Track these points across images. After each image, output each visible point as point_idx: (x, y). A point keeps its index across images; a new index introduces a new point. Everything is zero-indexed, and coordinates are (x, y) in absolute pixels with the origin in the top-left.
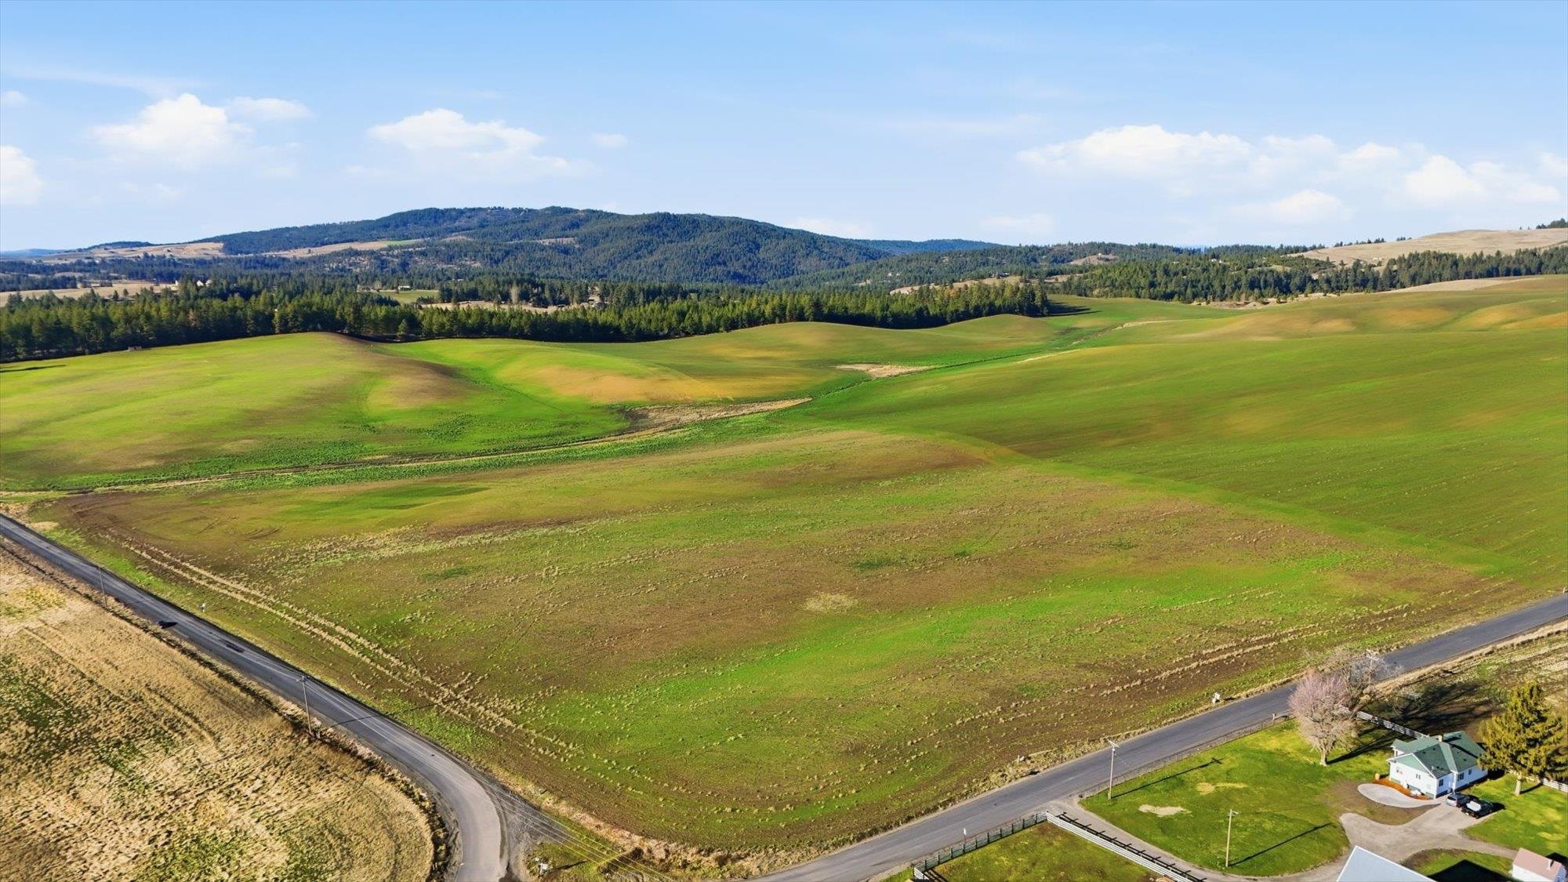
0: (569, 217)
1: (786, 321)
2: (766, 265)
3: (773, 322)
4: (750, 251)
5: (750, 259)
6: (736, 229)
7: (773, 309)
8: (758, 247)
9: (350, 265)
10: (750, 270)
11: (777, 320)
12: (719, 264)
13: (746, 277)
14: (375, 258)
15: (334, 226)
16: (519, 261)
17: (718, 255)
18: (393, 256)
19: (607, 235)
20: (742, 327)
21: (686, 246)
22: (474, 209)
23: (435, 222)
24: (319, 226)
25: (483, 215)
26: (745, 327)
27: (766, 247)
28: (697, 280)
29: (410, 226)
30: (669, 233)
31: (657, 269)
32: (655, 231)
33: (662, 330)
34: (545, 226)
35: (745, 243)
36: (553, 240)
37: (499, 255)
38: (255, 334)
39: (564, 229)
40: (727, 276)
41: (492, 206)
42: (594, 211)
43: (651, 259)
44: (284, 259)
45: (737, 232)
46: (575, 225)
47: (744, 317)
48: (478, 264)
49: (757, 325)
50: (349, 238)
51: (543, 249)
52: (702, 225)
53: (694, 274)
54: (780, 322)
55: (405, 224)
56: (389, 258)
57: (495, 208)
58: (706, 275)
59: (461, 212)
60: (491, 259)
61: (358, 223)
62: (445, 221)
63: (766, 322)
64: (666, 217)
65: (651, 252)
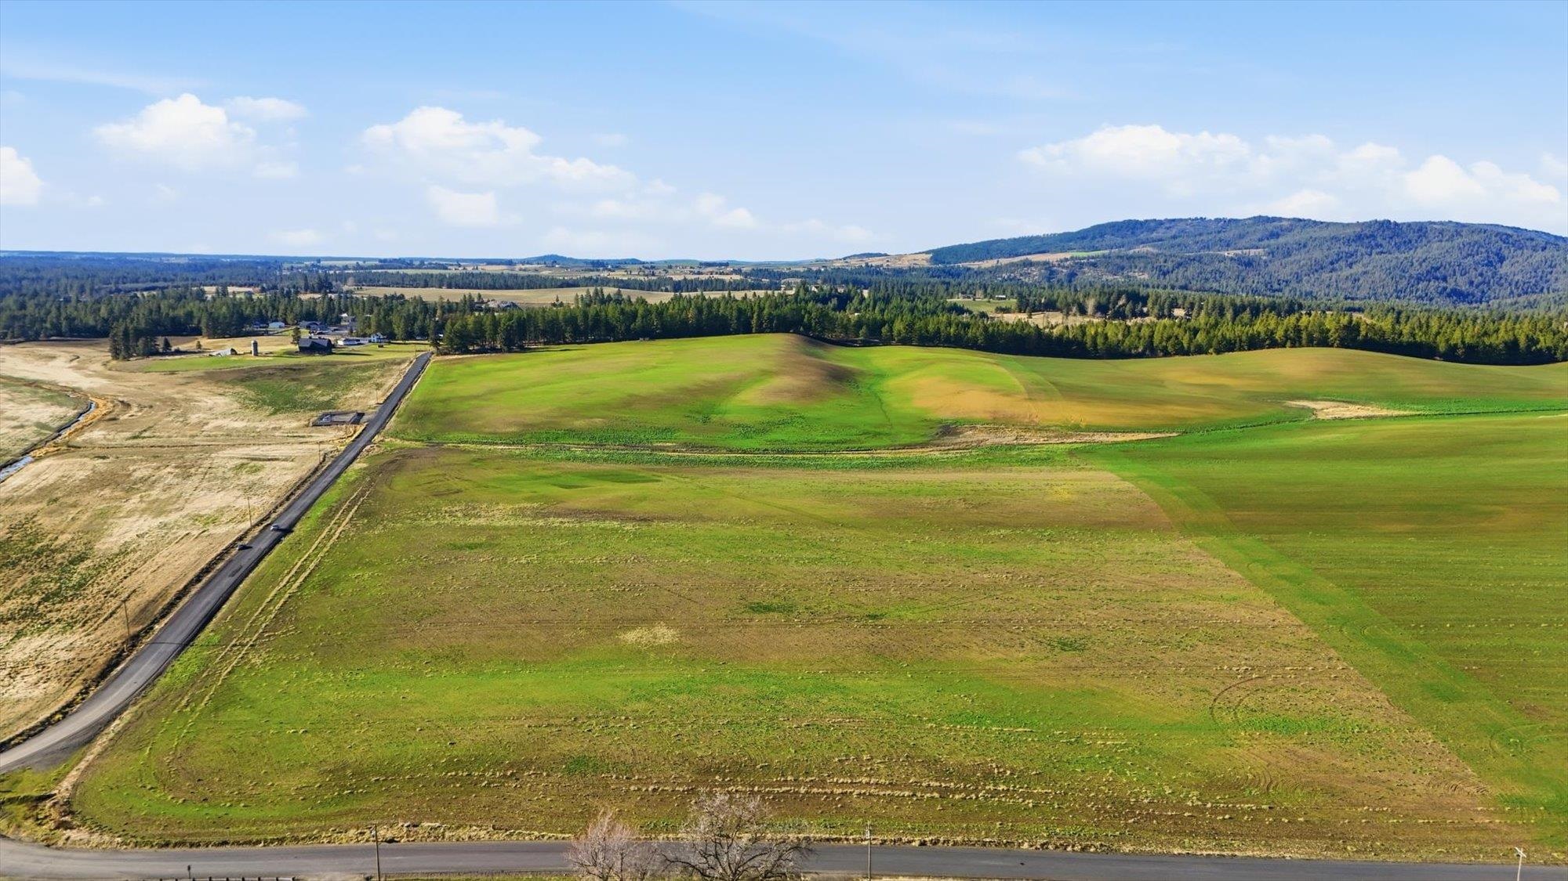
0: (1270, 227)
1: (1301, 346)
2: (1503, 281)
3: (1284, 346)
4: (1490, 264)
5: (1481, 275)
6: (1476, 237)
7: (1286, 331)
8: (1502, 260)
9: (1021, 275)
10: (1477, 287)
11: (1289, 344)
12: (1437, 279)
13: (1468, 294)
14: (1046, 269)
15: (1038, 238)
16: (1188, 274)
17: (1438, 269)
18: (1064, 267)
19: (1305, 246)
20: (1240, 350)
21: (1397, 258)
22: (1174, 220)
23: (1133, 233)
24: (1024, 238)
25: (1182, 226)
26: (1244, 350)
27: (1513, 261)
28: (1398, 297)
29: (1107, 237)
30: (1384, 243)
31: (1350, 283)
32: (1367, 241)
33: (1136, 348)
34: (1241, 237)
35: (1485, 255)
36: (1239, 252)
37: (1170, 265)
38: (737, 332)
39: (1260, 240)
40: (1440, 293)
41: (1193, 217)
42: (1300, 220)
43: (1347, 272)
44: (969, 269)
45: (1476, 242)
46: (1274, 235)
47: (1244, 338)
48: (1146, 276)
49: (1262, 347)
50: (1041, 250)
51: (1223, 259)
52: (1431, 235)
53: (1395, 291)
54: (1293, 346)
55: (1102, 236)
56: (1060, 269)
57: (1196, 219)
58: (1412, 292)
59: (1160, 223)
60: (1160, 271)
61: (1060, 235)
62: (1142, 233)
63: (1274, 344)
64: (1385, 225)
65: (1350, 266)
